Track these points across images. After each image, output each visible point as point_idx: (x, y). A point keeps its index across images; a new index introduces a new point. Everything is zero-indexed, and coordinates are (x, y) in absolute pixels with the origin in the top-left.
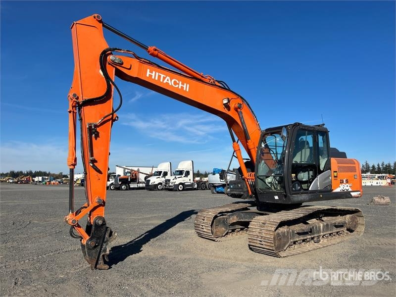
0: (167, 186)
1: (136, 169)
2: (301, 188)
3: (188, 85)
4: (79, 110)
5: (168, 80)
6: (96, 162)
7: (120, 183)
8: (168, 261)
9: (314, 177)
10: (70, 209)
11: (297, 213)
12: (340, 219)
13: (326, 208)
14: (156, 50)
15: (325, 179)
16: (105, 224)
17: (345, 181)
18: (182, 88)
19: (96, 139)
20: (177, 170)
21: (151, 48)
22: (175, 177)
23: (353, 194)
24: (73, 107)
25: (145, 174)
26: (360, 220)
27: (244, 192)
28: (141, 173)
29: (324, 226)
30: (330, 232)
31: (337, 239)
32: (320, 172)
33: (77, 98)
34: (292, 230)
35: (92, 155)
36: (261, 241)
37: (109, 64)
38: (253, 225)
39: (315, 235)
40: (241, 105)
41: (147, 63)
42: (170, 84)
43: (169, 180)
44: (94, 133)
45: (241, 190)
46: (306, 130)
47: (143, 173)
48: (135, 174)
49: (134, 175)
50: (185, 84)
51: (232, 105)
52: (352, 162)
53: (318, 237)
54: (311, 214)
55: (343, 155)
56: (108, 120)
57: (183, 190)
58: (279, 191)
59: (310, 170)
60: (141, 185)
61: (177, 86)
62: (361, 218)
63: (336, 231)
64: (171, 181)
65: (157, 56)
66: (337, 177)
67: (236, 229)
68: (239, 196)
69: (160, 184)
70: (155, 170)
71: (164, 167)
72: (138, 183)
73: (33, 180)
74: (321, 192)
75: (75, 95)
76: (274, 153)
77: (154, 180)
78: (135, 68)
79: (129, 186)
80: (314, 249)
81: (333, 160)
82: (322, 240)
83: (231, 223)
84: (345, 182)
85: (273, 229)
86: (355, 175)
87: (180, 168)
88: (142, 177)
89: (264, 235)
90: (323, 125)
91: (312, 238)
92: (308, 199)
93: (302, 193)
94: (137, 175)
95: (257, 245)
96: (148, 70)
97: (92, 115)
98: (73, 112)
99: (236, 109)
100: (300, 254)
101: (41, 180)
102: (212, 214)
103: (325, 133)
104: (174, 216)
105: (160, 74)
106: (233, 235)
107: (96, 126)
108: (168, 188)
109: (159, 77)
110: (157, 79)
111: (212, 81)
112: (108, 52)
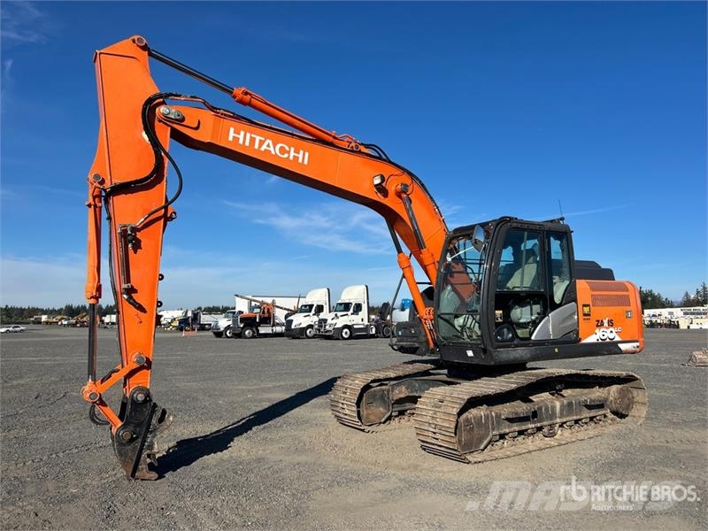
0: (322, 330)
1: (269, 300)
2: (516, 336)
3: (307, 154)
4: (107, 202)
5: (268, 146)
6: (136, 291)
7: (242, 326)
8: (267, 466)
9: (543, 314)
10: (89, 375)
11: (508, 382)
12: (597, 394)
13: (564, 372)
14: (246, 93)
15: (565, 320)
16: (151, 400)
17: (606, 322)
18: (296, 158)
19: (135, 252)
20: (340, 302)
21: (238, 91)
22: (336, 315)
23: (623, 347)
24: (94, 197)
25: (285, 309)
26: (639, 396)
27: (421, 343)
28: (278, 307)
29: (562, 406)
30: (575, 418)
31: (591, 430)
32: (555, 306)
33: (102, 182)
34: (496, 413)
35: (128, 280)
36: (435, 433)
37: (160, 121)
38: (424, 403)
39: (545, 423)
40: (406, 186)
41: (230, 116)
42: (273, 152)
43: (325, 321)
44: (131, 242)
45: (415, 339)
46: (524, 230)
47: (281, 308)
48: (268, 309)
49: (266, 311)
50: (301, 152)
51: (392, 187)
52: (622, 287)
53: (552, 426)
54: (532, 383)
55: (608, 274)
56: (158, 219)
57: (349, 338)
58: (475, 342)
59: (535, 304)
60: (278, 329)
61: (286, 156)
62: (640, 391)
63: (588, 415)
64: (329, 322)
65: (250, 104)
66: (589, 315)
67: (406, 411)
68: (412, 351)
69: (310, 326)
70: (303, 302)
71: (317, 297)
72: (274, 325)
73: (102, 321)
74: (554, 342)
75: (96, 176)
76: (473, 273)
77: (300, 321)
78: (207, 127)
79: (258, 331)
80: (540, 449)
81: (582, 284)
82: (559, 432)
83: (395, 398)
84: (606, 324)
85: (455, 411)
86: (627, 312)
87: (345, 298)
88: (280, 315)
89: (439, 422)
90: (562, 219)
91: (540, 429)
92: (529, 355)
93: (517, 346)
94: (271, 311)
95: (429, 441)
96: (232, 130)
97: (130, 210)
98: (95, 206)
99: (399, 194)
100: (508, 457)
101: (115, 321)
102: (360, 383)
103: (564, 235)
104: (314, 386)
105: (253, 136)
106: (402, 421)
107: (135, 230)
108: (324, 334)
109: (252, 140)
110: (247, 143)
111: (353, 144)
112: (157, 101)
